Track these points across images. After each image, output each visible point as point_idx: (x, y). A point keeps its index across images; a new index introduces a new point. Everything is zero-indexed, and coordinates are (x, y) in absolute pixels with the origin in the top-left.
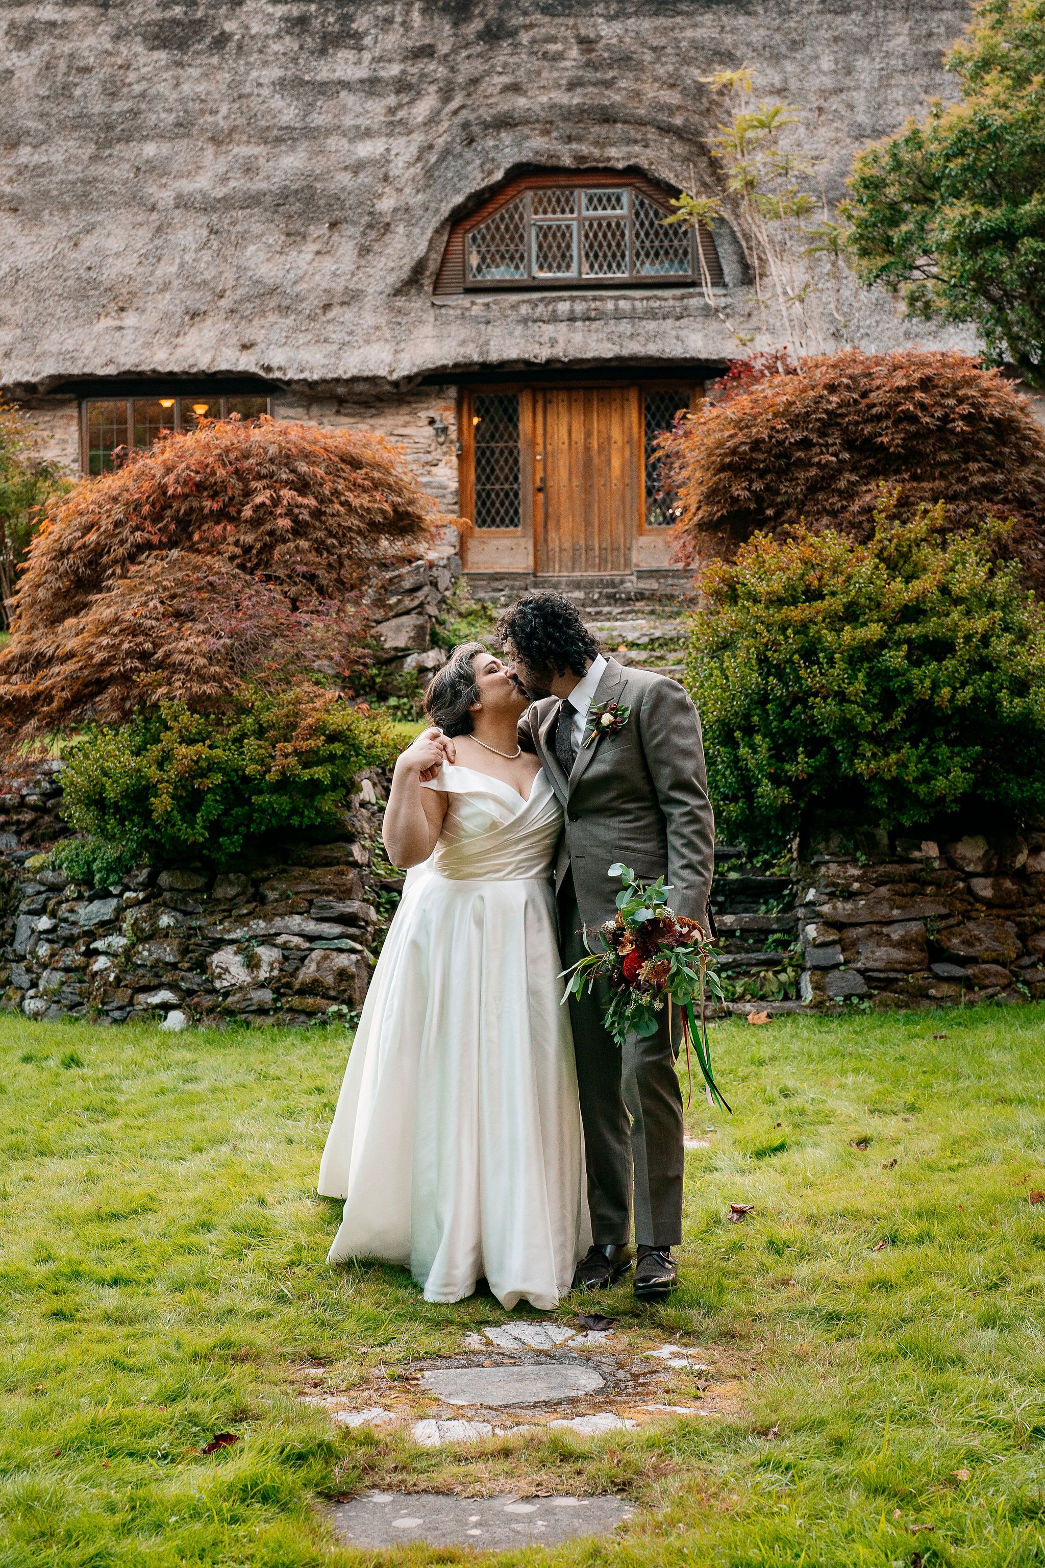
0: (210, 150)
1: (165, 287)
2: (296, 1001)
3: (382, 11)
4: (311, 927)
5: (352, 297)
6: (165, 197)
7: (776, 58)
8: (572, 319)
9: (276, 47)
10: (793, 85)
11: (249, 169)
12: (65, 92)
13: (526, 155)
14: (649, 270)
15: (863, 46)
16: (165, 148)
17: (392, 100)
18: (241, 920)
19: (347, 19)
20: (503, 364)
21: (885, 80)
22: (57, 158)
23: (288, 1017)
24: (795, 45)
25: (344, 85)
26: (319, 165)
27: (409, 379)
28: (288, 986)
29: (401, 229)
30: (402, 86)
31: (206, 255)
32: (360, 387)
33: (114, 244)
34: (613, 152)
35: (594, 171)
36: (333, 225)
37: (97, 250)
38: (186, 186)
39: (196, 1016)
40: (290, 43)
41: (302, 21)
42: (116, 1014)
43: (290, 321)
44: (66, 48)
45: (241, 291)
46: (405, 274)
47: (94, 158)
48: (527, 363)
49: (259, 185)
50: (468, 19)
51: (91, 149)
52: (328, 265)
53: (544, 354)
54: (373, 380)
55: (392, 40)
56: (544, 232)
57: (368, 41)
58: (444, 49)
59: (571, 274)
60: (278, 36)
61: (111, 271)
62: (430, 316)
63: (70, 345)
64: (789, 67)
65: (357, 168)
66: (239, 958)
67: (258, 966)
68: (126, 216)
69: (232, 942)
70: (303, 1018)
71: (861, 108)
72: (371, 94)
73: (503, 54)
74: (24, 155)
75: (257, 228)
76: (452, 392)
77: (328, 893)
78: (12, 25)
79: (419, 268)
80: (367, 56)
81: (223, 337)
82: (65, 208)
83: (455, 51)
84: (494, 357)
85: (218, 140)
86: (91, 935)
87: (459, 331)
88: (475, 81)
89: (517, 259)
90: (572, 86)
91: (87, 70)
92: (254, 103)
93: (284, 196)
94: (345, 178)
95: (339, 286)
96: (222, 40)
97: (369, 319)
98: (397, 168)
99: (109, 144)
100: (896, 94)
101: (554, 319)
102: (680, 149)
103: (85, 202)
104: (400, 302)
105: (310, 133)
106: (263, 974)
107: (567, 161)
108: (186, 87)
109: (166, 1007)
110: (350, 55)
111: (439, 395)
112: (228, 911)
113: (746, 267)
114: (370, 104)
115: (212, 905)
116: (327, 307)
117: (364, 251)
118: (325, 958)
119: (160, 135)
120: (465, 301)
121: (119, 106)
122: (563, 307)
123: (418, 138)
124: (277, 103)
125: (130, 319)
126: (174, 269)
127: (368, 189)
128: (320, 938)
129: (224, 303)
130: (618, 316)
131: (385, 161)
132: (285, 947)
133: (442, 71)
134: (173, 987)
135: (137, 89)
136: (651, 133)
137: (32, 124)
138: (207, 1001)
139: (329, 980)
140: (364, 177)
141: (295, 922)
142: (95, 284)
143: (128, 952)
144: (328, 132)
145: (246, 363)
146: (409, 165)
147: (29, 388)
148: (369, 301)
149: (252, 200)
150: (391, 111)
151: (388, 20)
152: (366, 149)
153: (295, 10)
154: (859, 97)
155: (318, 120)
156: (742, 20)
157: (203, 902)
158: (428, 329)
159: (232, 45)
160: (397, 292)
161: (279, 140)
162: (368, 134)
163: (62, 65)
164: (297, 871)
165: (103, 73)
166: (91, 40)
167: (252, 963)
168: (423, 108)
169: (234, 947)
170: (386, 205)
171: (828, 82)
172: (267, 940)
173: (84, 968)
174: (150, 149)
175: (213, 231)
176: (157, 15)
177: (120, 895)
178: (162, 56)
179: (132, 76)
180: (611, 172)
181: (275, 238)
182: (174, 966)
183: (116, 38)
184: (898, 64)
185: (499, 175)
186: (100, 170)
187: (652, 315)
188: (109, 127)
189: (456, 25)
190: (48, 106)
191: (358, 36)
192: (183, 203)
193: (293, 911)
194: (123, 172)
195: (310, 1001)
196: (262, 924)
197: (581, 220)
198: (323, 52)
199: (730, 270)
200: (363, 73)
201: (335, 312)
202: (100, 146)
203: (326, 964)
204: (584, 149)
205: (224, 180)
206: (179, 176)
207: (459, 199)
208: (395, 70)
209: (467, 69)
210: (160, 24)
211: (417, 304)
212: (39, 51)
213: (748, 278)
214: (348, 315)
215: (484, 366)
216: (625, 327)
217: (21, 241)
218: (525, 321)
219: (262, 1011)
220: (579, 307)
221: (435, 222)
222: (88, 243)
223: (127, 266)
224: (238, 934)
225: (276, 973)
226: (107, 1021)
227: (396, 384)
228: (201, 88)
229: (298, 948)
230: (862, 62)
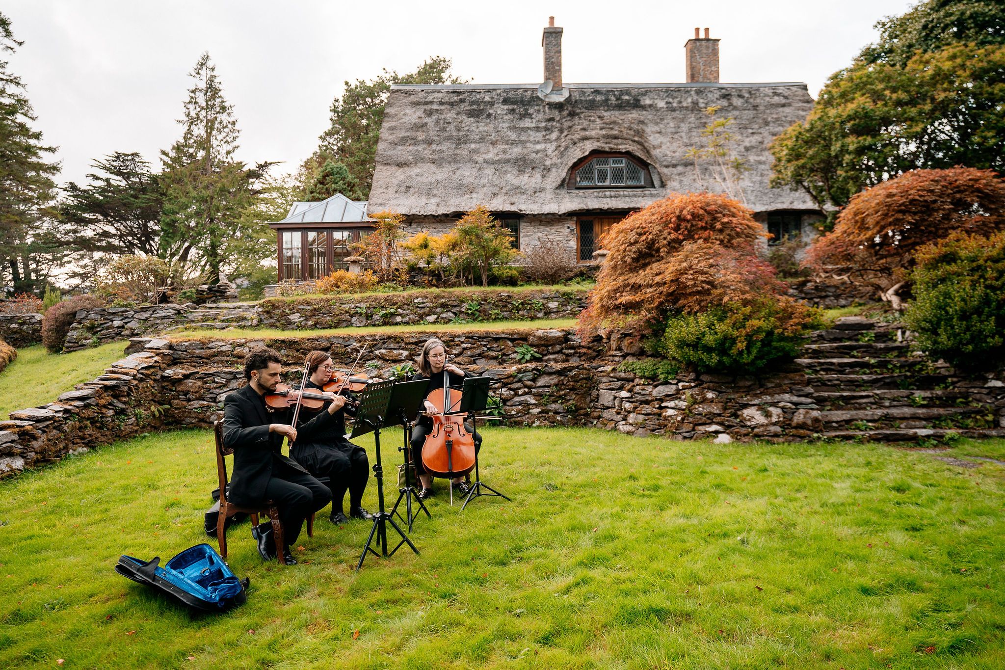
0: (491, 147)
1: (484, 186)
2: (793, 431)
3: (536, 108)
4: (795, 399)
5: (542, 190)
6: (480, 159)
7: (657, 124)
8: (611, 197)
9: (506, 117)
10: (663, 131)
11: (504, 152)
12: (444, 130)
13: (595, 147)
14: (630, 183)
15: (683, 120)
16: (478, 146)
17: (544, 133)
18: (756, 396)
19: (526, 110)
20: (594, 209)
21: (690, 130)
22: (445, 148)
23: (791, 438)
24: (662, 120)
25: (529, 128)
26: (525, 151)
27: (564, 214)
28: (789, 425)
29: (554, 170)
30: (546, 129)
31: (495, 177)
32: (549, 216)
33: (466, 173)
34: (620, 147)
35: (615, 153)
36: (533, 169)
37: (461, 175)
38: (486, 157)
39: (737, 437)
40: (510, 117)
41: (513, 110)
42: (687, 435)
43: (525, 196)
44: (443, 117)
45: (508, 188)
46: (559, 182)
47: (456, 148)
48: (601, 209)
49: (508, 156)
50: (563, 110)
51: (455, 146)
52: (533, 180)
53: (606, 207)
54: (554, 214)
55: (540, 116)
56: (600, 171)
57: (534, 116)
58: (558, 118)
59: (607, 183)
60: (506, 114)
61: (466, 181)
62: (567, 195)
63: (457, 203)
64: (661, 126)
65: (537, 152)
66: (759, 412)
67: (771, 416)
68: (469, 165)
69: (754, 405)
70: (798, 439)
71: (685, 137)
72: (537, 131)
73: (576, 119)
74: (434, 147)
75: (510, 169)
76: (575, 218)
77: (798, 384)
78: (425, 110)
79: (563, 181)
80: (534, 120)
81: (505, 201)
82: (450, 163)
83: (561, 119)
84: (591, 207)
85: (493, 143)
86: (662, 400)
87: (577, 200)
88: (570, 127)
89: (591, 179)
90: (601, 129)
91: (449, 123)
92: (502, 133)
93: (516, 160)
94: (534, 155)
95: (538, 186)
96: (489, 115)
97: (549, 197)
98: (549, 152)
99: (459, 144)
100: (694, 134)
101: (605, 197)
102: (639, 147)
103: (455, 161)
104: (558, 191)
105: (522, 142)
106: (774, 419)
107: (607, 149)
108: (481, 128)
109: (717, 432)
110: (529, 120)
111: (571, 220)
112: (748, 391)
113: (662, 182)
114: (538, 134)
115: (737, 389)
116: (535, 192)
117: (543, 176)
118: (807, 413)
119: (475, 142)
120: (577, 191)
121: (461, 133)
122: (608, 193)
123: (555, 144)
124: (509, 133)
125: (474, 195)
126: (486, 181)
127: (542, 158)
128: (801, 404)
129: (504, 191)
130: (625, 196)
131: (545, 150)
132: (783, 408)
133: (558, 125)
134: (720, 424)
135: (466, 128)
136: (631, 142)
137: (436, 138)
138: (744, 431)
139: (809, 422)
140: (539, 155)
141: (787, 396)
142: (462, 185)
143: (689, 408)
144: (526, 142)
145: (513, 208)
146: (553, 151)
147: (446, 215)
148: (548, 191)
149: (507, 161)
150: (544, 136)
151: (539, 111)
152: (538, 147)
153: (511, 107)
154: (683, 134)
155: (523, 138)
156: (644, 112)
157: (732, 388)
158: (567, 200)
159: (493, 117)
160: (557, 188)
161: (512, 144)
162: (538, 142)
163: (442, 122)
164: (782, 375)
165: (455, 124)
166: (449, 115)
167: (768, 415)
168: (554, 136)
169: (756, 408)
170: (548, 163)
171: (673, 130)
172: (775, 404)
173: (660, 415)
174: (473, 146)
175: (496, 170)
176: (469, 108)
177: (677, 384)
178: (472, 119)
179: (463, 125)
180: (621, 153)
181: (516, 172)
182: (719, 415)
183: (457, 114)
184: (693, 125)
185: (587, 153)
186: (458, 152)
187: (635, 196)
188: (460, 139)
189: (560, 112)
190: (439, 133)
191: (531, 115)
192: (486, 161)
193: (785, 392)
194: (466, 152)
195: (802, 431)
196: (769, 398)
197: (610, 168)
198: (521, 119)
199: (657, 183)
200: (533, 125)
201: (537, 194)
202: (457, 145)
203: (808, 416)
204: (612, 146)
205: (497, 155)
206: (483, 153)
207: (575, 160)
208: (543, 124)
209: (566, 124)
210: (470, 110)
211: (563, 192)
212: (434, 117)
213: (663, 185)
214: (542, 195)
215: (588, 210)
216: (627, 199)
217: (437, 172)
218: (596, 197)
219: (776, 435)
220: (613, 194)
221: (567, 167)
222: (458, 173)
223: (471, 179)
224: (756, 402)
225: (781, 419)
226: (680, 437)
227: (560, 216)
228: (486, 128)
229: (790, 408)
230: (682, 125)
